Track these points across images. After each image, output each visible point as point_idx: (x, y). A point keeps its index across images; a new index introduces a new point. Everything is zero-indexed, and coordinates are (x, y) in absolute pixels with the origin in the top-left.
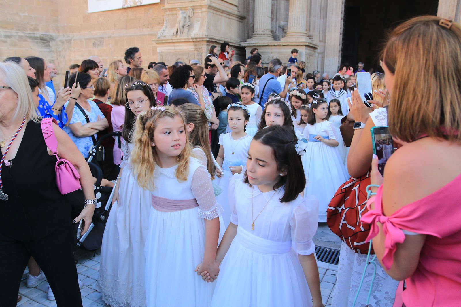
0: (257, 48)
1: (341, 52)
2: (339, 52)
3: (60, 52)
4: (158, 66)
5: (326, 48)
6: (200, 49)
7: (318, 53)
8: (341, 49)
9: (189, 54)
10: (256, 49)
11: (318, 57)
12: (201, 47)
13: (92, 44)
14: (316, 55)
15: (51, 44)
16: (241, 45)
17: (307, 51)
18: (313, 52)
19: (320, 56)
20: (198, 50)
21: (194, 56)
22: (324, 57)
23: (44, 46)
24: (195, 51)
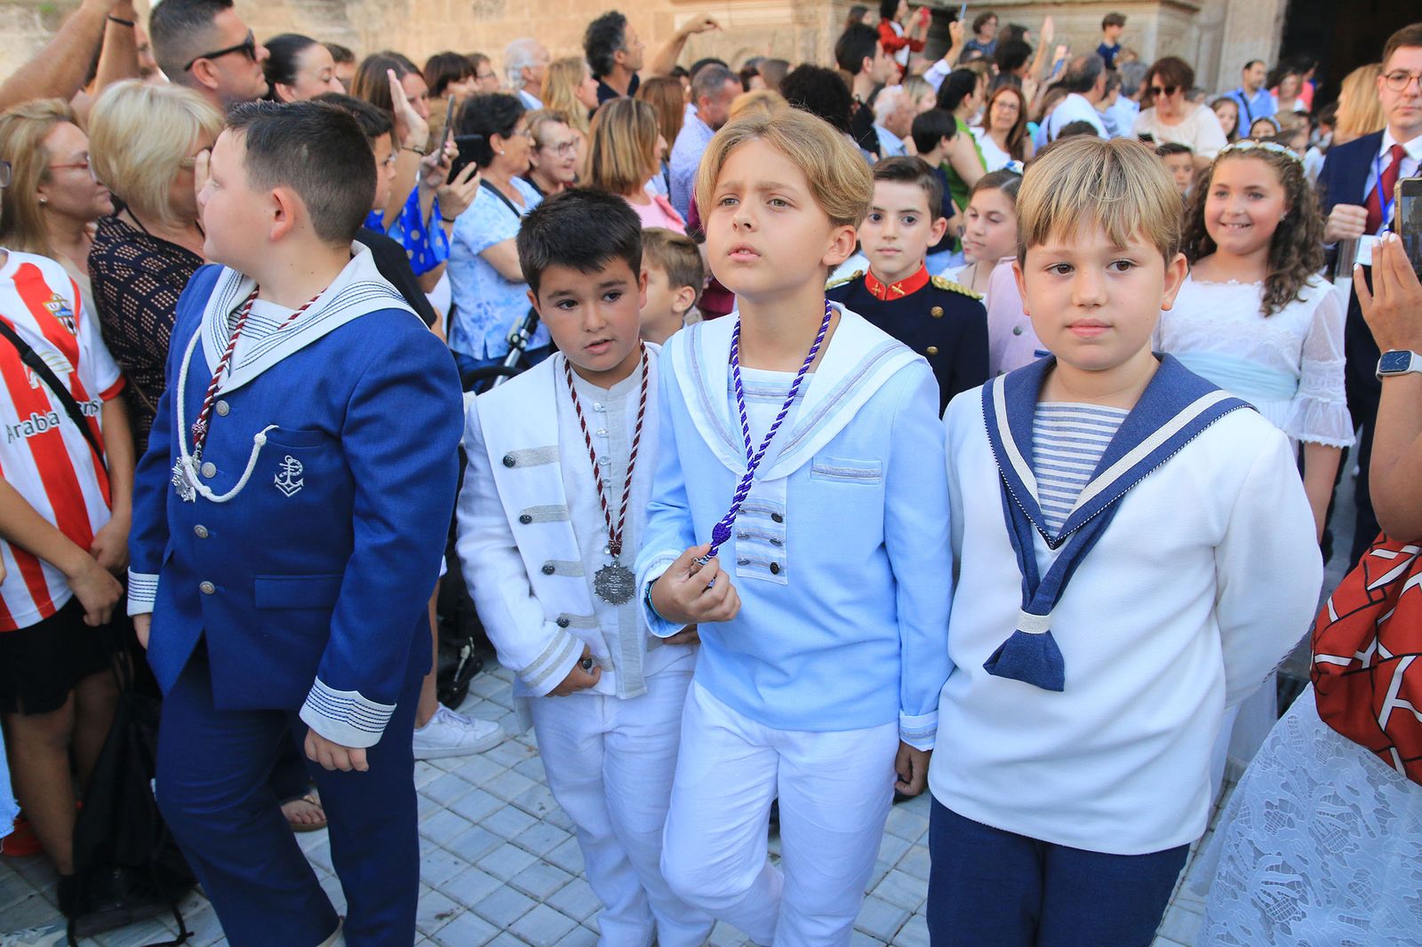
0: (996, 12)
1: (1282, 22)
2: (1277, 19)
3: (375, 35)
4: (713, 70)
5: (1230, 7)
6: (811, 17)
7: (1203, 28)
8: (1283, 12)
9: (774, 34)
10: (989, 16)
11: (1199, 41)
12: (816, 12)
13: (469, 9)
14: (1195, 32)
15: (349, 11)
16: (942, 3)
17: (1167, 20)
18: (1181, 24)
19: (1207, 37)
20: (807, 20)
21: (789, 42)
22: (1221, 41)
23: (329, 17)
24: (794, 23)
